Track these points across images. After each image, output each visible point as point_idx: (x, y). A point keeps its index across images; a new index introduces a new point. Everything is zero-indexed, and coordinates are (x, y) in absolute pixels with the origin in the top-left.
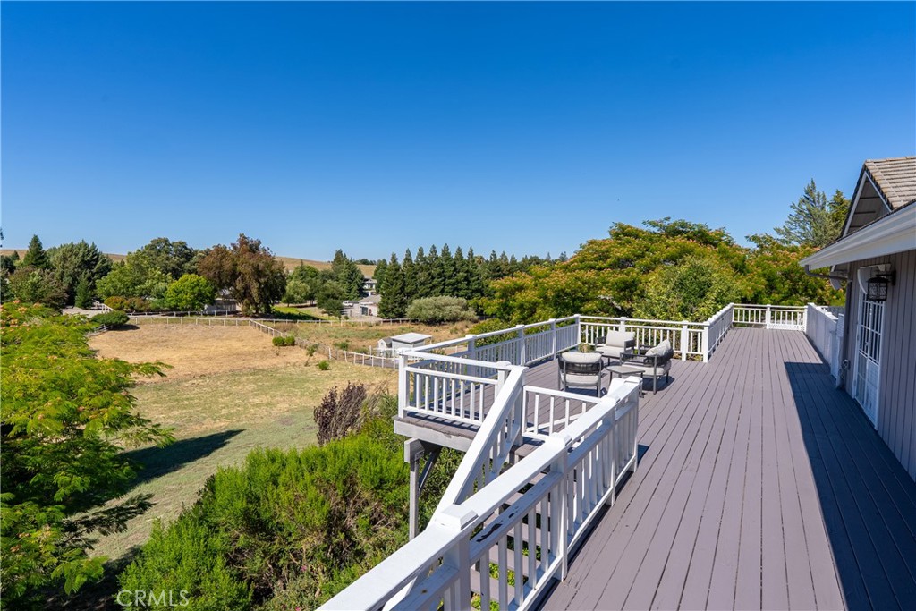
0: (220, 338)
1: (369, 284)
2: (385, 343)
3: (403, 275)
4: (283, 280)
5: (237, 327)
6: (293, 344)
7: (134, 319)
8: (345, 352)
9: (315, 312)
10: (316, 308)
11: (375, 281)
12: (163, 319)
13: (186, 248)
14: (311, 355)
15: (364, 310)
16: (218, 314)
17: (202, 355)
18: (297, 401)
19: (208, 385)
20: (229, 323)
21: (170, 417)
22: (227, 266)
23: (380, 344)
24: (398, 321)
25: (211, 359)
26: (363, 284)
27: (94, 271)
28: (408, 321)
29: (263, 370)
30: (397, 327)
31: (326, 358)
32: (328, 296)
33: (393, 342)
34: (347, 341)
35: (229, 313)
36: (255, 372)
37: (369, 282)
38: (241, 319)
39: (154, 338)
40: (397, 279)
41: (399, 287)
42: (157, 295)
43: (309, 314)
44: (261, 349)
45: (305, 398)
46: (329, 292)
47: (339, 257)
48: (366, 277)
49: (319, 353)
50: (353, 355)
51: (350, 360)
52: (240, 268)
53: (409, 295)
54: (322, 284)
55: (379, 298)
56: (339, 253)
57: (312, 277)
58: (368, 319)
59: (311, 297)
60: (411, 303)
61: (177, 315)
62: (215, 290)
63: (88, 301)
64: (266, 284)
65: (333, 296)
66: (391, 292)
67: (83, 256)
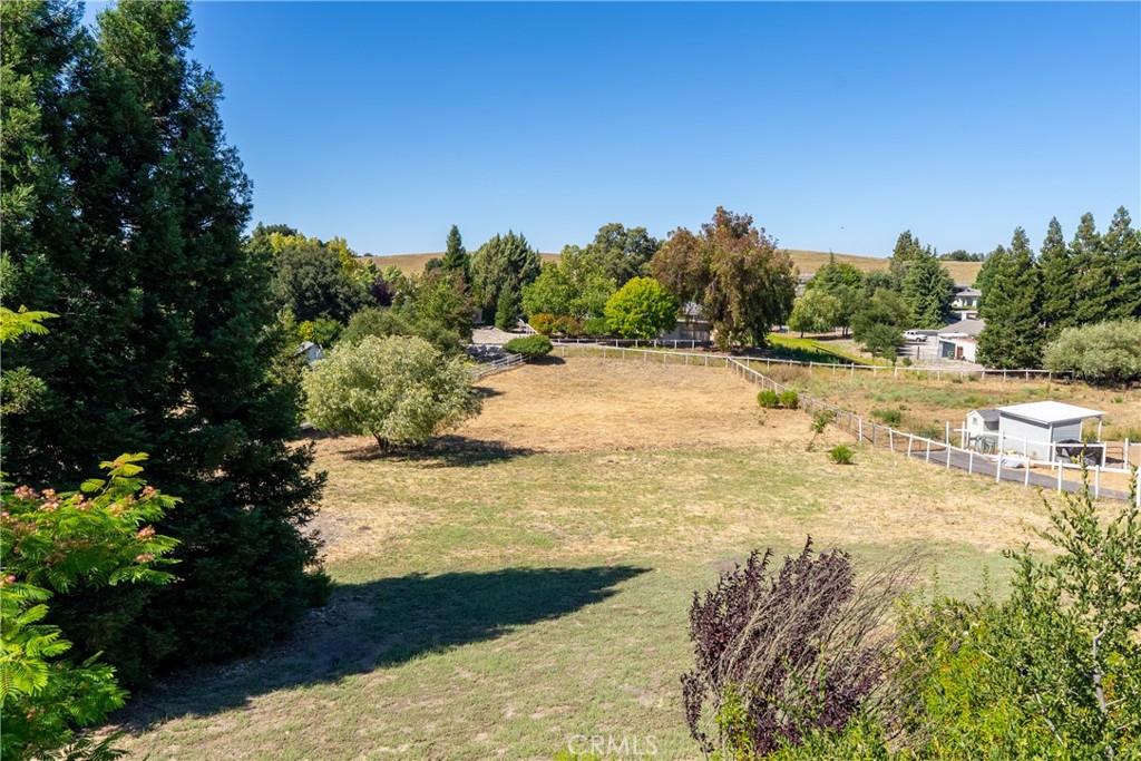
0: (674, 387)
1: (964, 298)
2: (981, 420)
3: (1040, 276)
4: (788, 288)
5: (706, 369)
6: (794, 405)
7: (559, 349)
8: (891, 431)
9: (849, 348)
10: (852, 341)
11: (978, 293)
12: (598, 350)
13: (645, 237)
14: (820, 431)
15: (948, 349)
16: (681, 346)
17: (641, 413)
18: (770, 523)
19: (632, 468)
20: (696, 363)
21: (552, 518)
22: (695, 262)
23: (970, 420)
24: (1022, 375)
25: (651, 420)
26: (951, 299)
27: (521, 276)
28: (1046, 375)
29: (729, 450)
30: (1017, 385)
31: (852, 439)
32: (874, 319)
33: (1002, 420)
34: (902, 408)
35: (697, 345)
36: (715, 451)
37: (965, 294)
38: (714, 356)
39: (581, 380)
40: (1024, 283)
41: (1027, 301)
42: (595, 312)
43: (836, 352)
44: (736, 411)
45: (787, 518)
46: (878, 311)
47: (906, 245)
48: (958, 284)
49: (841, 427)
50: (908, 438)
51: (900, 447)
52: (713, 267)
53: (1051, 319)
54: (867, 297)
55: (980, 326)
56: (906, 237)
57: (848, 283)
58: (955, 367)
59: (842, 321)
60: (1055, 336)
61: (620, 345)
62: (676, 305)
63: (509, 320)
64: (755, 294)
65: (885, 319)
66: (1008, 313)
67: (510, 254)
